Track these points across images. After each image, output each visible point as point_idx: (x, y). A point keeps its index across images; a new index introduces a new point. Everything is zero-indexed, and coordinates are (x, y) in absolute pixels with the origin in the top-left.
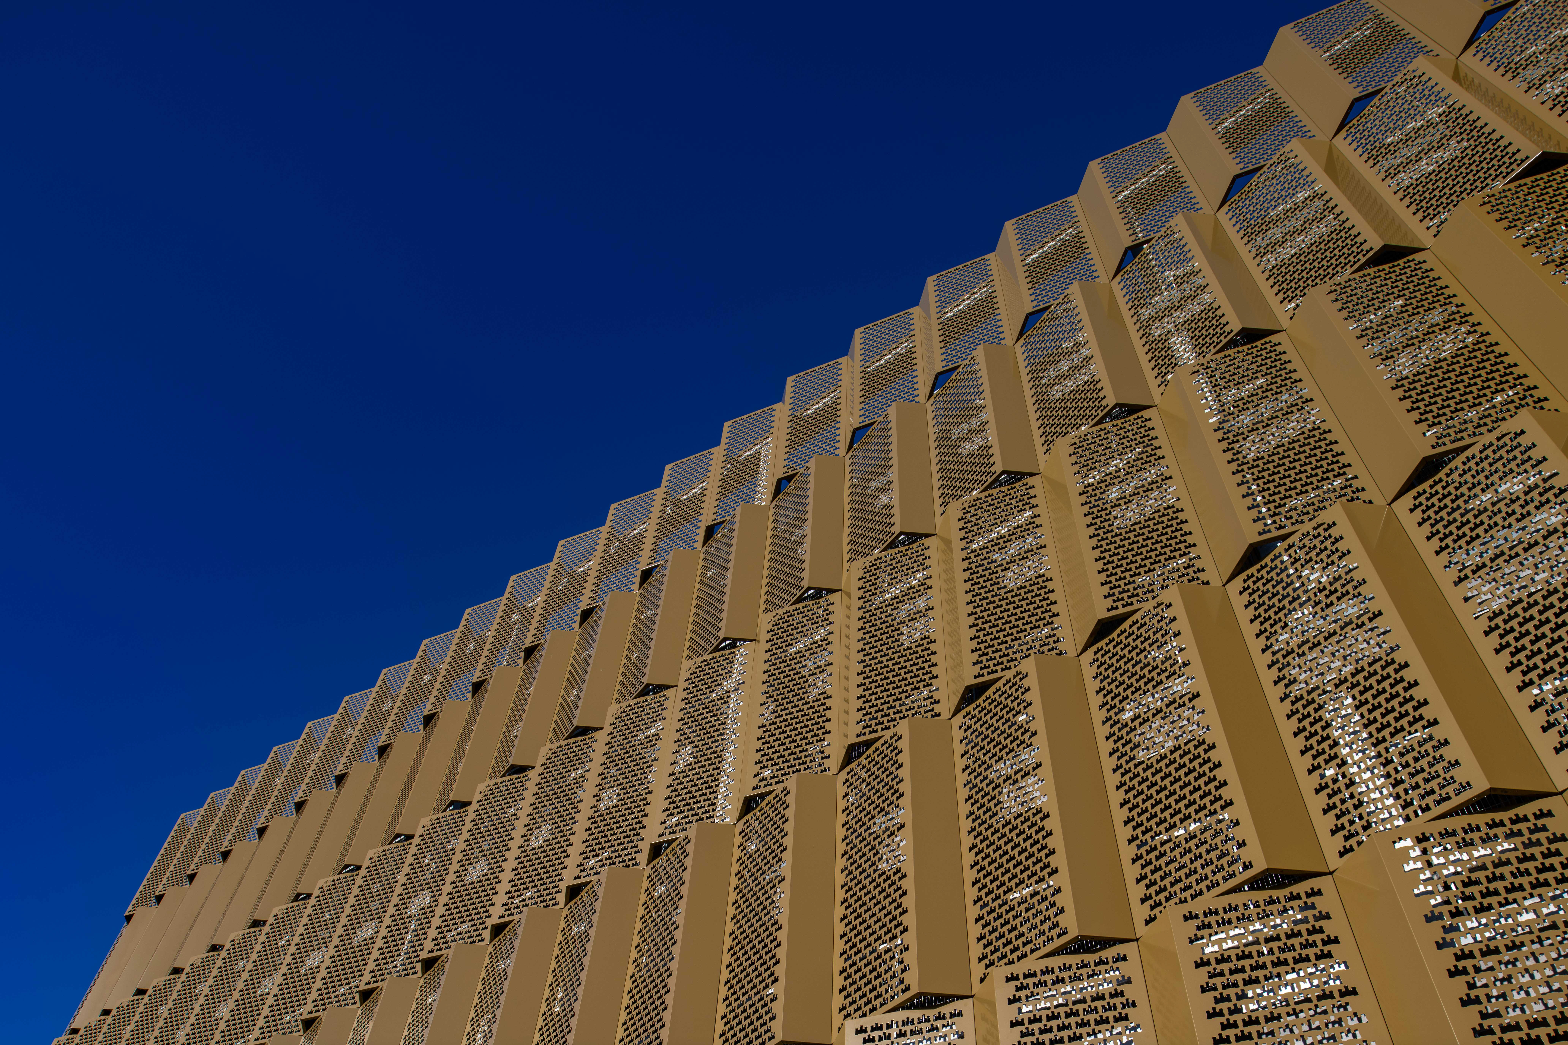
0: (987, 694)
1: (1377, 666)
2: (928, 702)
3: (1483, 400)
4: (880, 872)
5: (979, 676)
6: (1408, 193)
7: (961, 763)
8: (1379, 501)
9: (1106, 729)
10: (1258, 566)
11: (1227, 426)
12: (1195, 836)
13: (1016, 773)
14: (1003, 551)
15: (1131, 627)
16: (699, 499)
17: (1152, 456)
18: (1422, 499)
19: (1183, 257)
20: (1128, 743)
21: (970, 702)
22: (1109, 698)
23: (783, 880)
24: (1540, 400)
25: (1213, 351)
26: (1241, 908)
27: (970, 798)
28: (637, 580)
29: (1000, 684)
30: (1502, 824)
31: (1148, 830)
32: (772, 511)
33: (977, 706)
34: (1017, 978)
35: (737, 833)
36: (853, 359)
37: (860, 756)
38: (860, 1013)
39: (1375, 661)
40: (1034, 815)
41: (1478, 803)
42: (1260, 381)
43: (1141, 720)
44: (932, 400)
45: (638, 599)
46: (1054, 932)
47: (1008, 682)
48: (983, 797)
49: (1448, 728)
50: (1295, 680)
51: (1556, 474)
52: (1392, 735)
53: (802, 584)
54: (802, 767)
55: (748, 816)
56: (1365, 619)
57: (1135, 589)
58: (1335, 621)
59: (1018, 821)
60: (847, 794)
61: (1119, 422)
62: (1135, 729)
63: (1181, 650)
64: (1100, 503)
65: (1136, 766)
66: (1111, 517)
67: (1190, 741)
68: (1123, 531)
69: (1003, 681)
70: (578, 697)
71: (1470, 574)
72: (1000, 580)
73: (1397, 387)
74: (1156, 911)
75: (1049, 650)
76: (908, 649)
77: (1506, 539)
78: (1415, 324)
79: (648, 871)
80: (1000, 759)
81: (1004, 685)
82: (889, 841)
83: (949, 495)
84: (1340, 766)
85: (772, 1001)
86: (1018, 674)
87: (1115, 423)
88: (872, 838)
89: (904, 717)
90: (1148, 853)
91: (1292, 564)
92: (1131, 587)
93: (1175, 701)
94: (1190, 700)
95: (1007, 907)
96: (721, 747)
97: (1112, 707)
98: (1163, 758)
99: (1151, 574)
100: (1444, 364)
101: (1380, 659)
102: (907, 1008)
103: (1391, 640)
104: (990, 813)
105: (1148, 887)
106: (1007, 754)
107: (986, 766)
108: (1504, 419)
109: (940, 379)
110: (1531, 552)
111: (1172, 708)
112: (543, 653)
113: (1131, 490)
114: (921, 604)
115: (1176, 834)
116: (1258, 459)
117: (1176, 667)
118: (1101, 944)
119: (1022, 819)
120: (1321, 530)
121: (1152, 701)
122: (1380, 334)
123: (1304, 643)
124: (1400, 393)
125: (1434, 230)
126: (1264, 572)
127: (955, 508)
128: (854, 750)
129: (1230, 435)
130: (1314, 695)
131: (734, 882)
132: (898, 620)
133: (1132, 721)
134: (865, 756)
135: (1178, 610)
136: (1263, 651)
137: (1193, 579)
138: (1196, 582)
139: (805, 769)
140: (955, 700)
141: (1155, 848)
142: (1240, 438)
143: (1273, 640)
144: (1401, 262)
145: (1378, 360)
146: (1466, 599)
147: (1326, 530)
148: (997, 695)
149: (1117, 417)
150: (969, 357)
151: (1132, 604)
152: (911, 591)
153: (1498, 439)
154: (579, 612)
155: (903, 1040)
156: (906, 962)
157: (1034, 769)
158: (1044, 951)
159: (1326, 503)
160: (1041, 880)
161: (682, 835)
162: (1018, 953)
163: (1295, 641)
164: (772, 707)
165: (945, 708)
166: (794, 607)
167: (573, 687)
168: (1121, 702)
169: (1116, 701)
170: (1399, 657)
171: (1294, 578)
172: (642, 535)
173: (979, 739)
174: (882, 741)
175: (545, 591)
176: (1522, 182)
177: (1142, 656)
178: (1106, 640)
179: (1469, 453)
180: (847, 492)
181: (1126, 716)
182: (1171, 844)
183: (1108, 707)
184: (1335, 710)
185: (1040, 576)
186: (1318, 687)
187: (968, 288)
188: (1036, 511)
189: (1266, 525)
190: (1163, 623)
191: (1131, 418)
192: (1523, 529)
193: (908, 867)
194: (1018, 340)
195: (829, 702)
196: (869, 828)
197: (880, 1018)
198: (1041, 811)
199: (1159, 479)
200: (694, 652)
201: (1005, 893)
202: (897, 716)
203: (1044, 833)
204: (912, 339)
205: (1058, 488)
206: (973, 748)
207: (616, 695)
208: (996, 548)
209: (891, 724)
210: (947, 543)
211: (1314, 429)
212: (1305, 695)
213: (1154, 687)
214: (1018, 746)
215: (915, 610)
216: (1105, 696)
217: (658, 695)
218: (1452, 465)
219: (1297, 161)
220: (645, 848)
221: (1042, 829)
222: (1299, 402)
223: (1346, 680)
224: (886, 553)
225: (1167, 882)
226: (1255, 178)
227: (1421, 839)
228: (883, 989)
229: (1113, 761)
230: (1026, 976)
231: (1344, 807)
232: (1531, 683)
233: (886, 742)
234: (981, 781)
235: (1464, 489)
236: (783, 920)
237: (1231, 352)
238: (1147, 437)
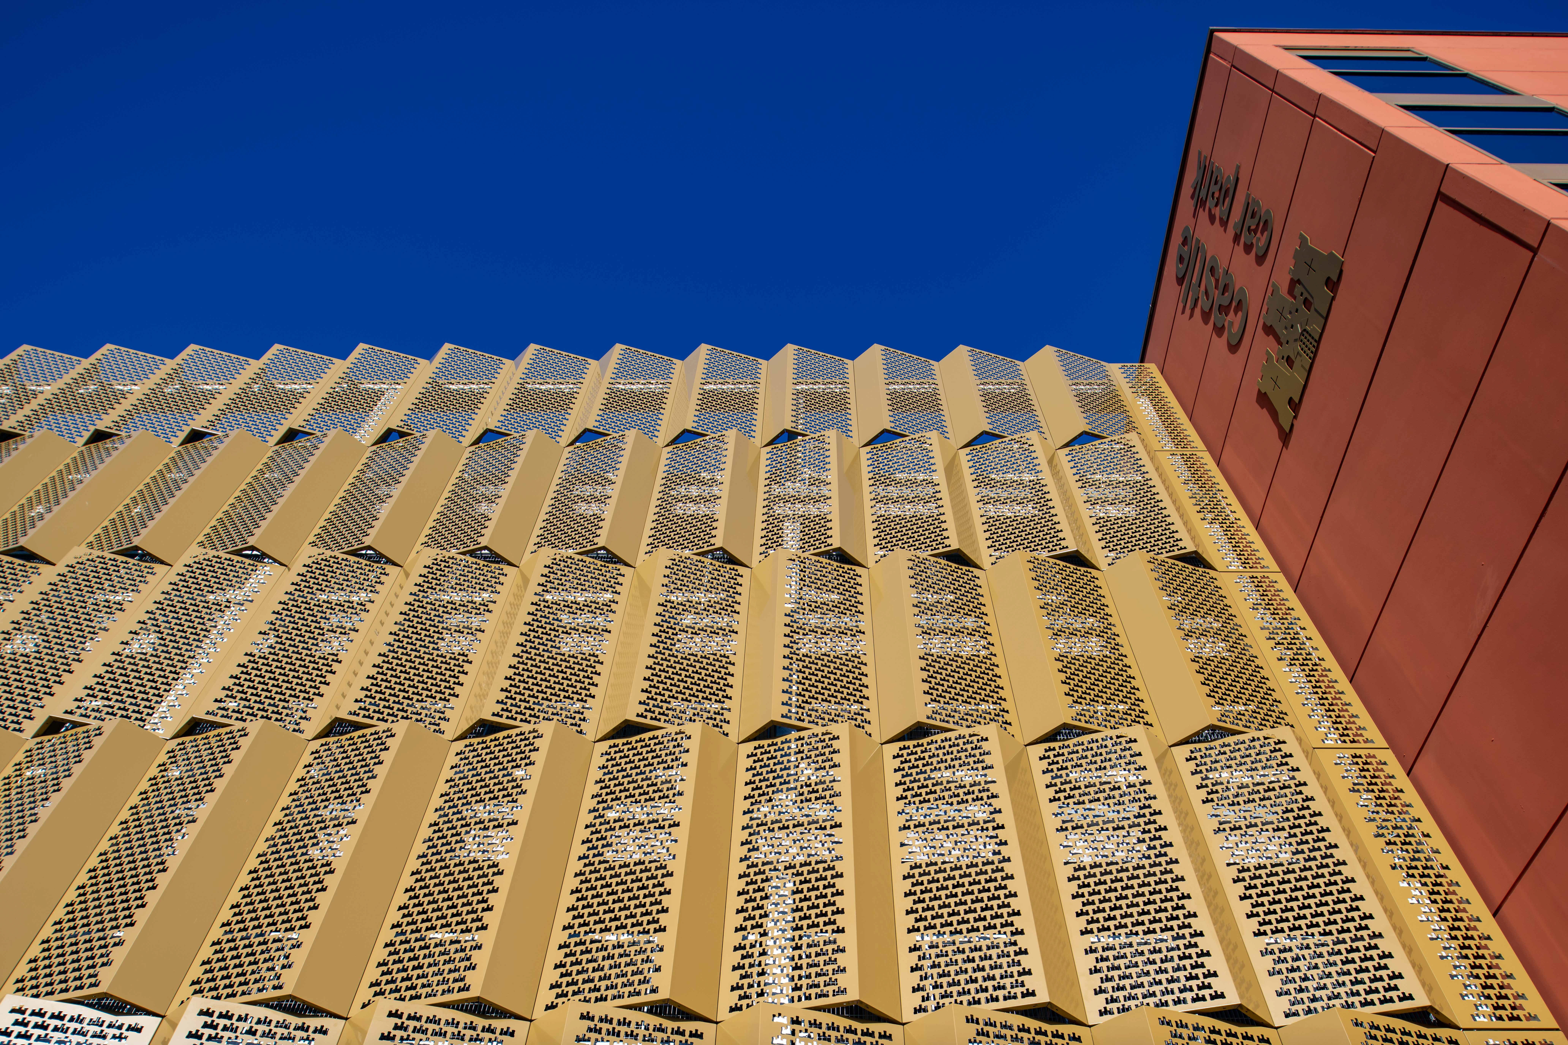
0: (498, 735)
1: (821, 866)
2: (438, 715)
3: (973, 701)
4: (307, 857)
5: (498, 715)
6: (991, 522)
7: (442, 787)
8: (877, 738)
9: (589, 818)
10: (770, 742)
11: (796, 616)
12: (622, 946)
13: (490, 821)
14: (572, 616)
15: (650, 739)
16: (296, 398)
17: (730, 608)
18: (905, 752)
19: (823, 466)
20: (603, 838)
21: (478, 735)
22: (604, 791)
23: (194, 821)
24: (1006, 723)
25: (812, 552)
26: (633, 1025)
27: (436, 824)
28: (182, 436)
29: (513, 732)
30: (855, 1032)
31: (586, 924)
32: (368, 454)
33: (483, 742)
34: (400, 1016)
35: (165, 750)
36: (517, 367)
37: (342, 734)
38: (215, 993)
39: (822, 862)
40: (489, 867)
41: (847, 1008)
42: (834, 597)
43: (622, 824)
44: (571, 448)
45: (173, 454)
46: (457, 985)
47: (521, 734)
48: (449, 829)
49: (850, 940)
50: (757, 849)
51: (994, 782)
52: (809, 927)
53: (364, 539)
54: (275, 716)
55: (187, 739)
56: (828, 824)
57: (667, 709)
58: (807, 816)
59: (472, 866)
60: (310, 765)
61: (717, 564)
62: (614, 829)
63: (682, 780)
64: (672, 621)
65: (600, 863)
66: (676, 638)
67: (655, 861)
68: (680, 655)
69: (518, 731)
70: (41, 517)
71: (912, 827)
72: (557, 640)
73: (923, 658)
74: (560, 1000)
75: (572, 724)
76: (442, 656)
77: (945, 812)
78: (953, 619)
79: (32, 744)
80: (481, 801)
81: (517, 735)
82: (333, 831)
83: (545, 540)
84: (761, 935)
85: (115, 944)
86: (534, 731)
87: (714, 562)
88: (316, 820)
89: (407, 718)
90: (576, 944)
91: (796, 753)
92: (665, 705)
93: (657, 821)
94: (670, 826)
95: (422, 943)
96: (192, 654)
97: (603, 802)
98: (626, 865)
99: (686, 703)
100: (959, 660)
101: (825, 862)
102: (272, 1007)
103: (839, 850)
104: (449, 847)
105: (562, 975)
106: (490, 799)
107: (465, 801)
108: (979, 723)
109: (586, 435)
110: (957, 830)
111: (652, 825)
112: (21, 447)
113: (702, 625)
114: (475, 622)
115: (607, 938)
116: (807, 656)
117: (671, 793)
118: (497, 1013)
119: (476, 865)
120: (827, 737)
121: (638, 812)
122: (929, 612)
123: (777, 821)
124: (923, 663)
125: (993, 559)
126: (772, 748)
127: (547, 554)
128: (340, 725)
129: (795, 625)
130: (767, 868)
131: (135, 799)
132: (445, 625)
133: (615, 821)
134: (348, 736)
135: (693, 745)
136: (745, 813)
137: (717, 726)
138: (718, 729)
139: (277, 720)
140: (465, 726)
141: (584, 943)
142: (801, 632)
143: (755, 807)
144: (964, 568)
145: (920, 630)
146: (902, 845)
147: (830, 739)
148: (506, 741)
149: (718, 559)
150: (621, 433)
151: (659, 720)
152: (470, 605)
153: (970, 736)
154: (92, 429)
155: (250, 1039)
156: (291, 959)
157: (509, 824)
158: (439, 999)
159: (840, 719)
160: (468, 930)
161: (95, 724)
162: (413, 992)
163: (772, 817)
164: (272, 641)
165: (452, 729)
166: (345, 556)
167: (39, 503)
168: (612, 800)
169: (609, 797)
170: (839, 867)
171: (792, 765)
172: (213, 395)
173: (471, 773)
174: (373, 730)
175: (61, 383)
176: (1058, 562)
177: (648, 769)
178: (625, 740)
179: (948, 735)
180: (453, 480)
181: (611, 815)
182: (599, 945)
183: (600, 799)
184: (777, 887)
185: (593, 655)
186: (771, 863)
187: (647, 375)
188: (616, 597)
189: (790, 711)
190: (677, 750)
191: (728, 566)
192: (960, 811)
193: (339, 865)
194: (667, 445)
195: (335, 666)
196: (317, 809)
197: (235, 1007)
198: (497, 866)
199: (727, 629)
200: (209, 542)
201: (427, 929)
202: (401, 714)
203: (490, 887)
204: (579, 385)
205: (644, 589)
206: (460, 779)
207: (91, 538)
208: (567, 609)
209: (391, 718)
210: (526, 580)
211: (855, 656)
212: (760, 864)
213: (646, 800)
214: (504, 796)
215: (466, 624)
216: (602, 788)
217: (144, 564)
218: (934, 738)
219: (930, 448)
220: (41, 717)
221: (490, 883)
222: (855, 629)
223: (794, 867)
224: (463, 557)
225: (581, 977)
226: (898, 441)
227: (796, 1021)
228: (253, 977)
229: (583, 850)
230: (410, 1018)
231: (749, 971)
232: (918, 930)
233: (376, 733)
234: (454, 814)
235: (934, 760)
236: (173, 863)
237: (825, 561)
238: (733, 589)
